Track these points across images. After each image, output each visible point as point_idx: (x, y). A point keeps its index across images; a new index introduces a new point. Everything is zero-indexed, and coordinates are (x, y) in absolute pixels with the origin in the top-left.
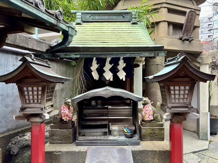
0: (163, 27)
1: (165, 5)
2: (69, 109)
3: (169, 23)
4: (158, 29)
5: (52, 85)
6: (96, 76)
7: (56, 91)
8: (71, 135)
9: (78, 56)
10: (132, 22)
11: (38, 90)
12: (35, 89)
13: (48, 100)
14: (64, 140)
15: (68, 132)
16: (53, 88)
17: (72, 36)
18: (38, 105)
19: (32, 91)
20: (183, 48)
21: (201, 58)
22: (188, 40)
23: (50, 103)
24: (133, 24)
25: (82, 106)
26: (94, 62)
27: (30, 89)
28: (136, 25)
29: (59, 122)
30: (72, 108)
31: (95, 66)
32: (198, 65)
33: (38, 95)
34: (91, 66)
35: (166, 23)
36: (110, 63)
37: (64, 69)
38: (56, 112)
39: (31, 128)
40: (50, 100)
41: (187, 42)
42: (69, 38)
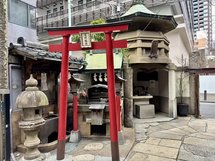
0: (139, 50)
1: (139, 38)
2: (85, 92)
3: (143, 48)
4: (136, 51)
5: (79, 84)
6: (96, 80)
7: (81, 86)
8: (86, 101)
9: (88, 73)
10: (116, 53)
11: (75, 85)
12: (74, 84)
13: (78, 88)
14: (84, 103)
15: (85, 100)
16: (80, 84)
17: (86, 66)
18: (75, 90)
19: (74, 85)
20: (151, 61)
21: (169, 66)
22: (155, 57)
23: (79, 89)
24: (116, 54)
25: (90, 91)
26: (95, 74)
27: (73, 84)
28: (117, 55)
29: (82, 97)
30: (86, 92)
31: (95, 76)
32: (167, 70)
33: (75, 86)
34: (94, 76)
35: (141, 48)
36: (101, 75)
37: (85, 75)
38: (81, 92)
39: (73, 101)
40: (79, 88)
41: (154, 58)
42: (85, 67)
